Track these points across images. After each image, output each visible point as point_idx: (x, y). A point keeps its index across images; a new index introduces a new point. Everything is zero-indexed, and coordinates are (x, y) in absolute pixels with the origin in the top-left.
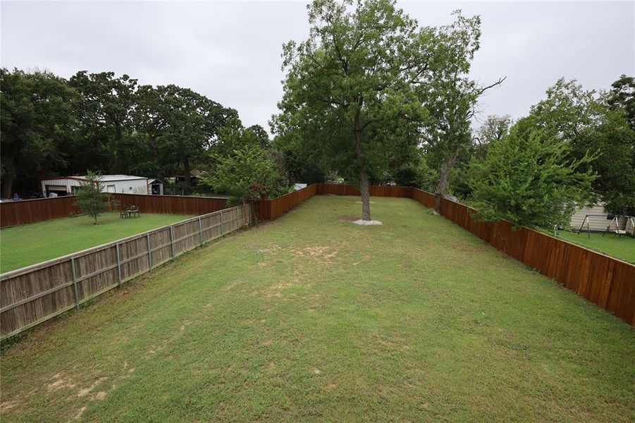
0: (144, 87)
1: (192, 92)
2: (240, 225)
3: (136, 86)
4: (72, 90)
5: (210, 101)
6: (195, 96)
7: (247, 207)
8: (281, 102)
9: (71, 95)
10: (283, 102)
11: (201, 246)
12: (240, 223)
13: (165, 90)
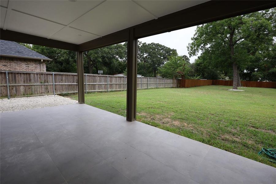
0: (143, 43)
1: (159, 44)
2: (171, 86)
3: (141, 44)
4: (124, 47)
5: (166, 47)
6: (160, 46)
7: (175, 81)
8: (193, 37)
9: (123, 48)
10: (194, 37)
11: (157, 88)
12: (172, 85)
13: (150, 45)
